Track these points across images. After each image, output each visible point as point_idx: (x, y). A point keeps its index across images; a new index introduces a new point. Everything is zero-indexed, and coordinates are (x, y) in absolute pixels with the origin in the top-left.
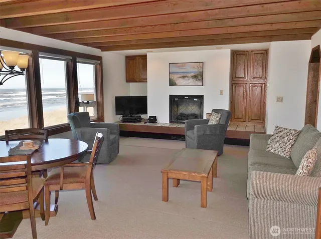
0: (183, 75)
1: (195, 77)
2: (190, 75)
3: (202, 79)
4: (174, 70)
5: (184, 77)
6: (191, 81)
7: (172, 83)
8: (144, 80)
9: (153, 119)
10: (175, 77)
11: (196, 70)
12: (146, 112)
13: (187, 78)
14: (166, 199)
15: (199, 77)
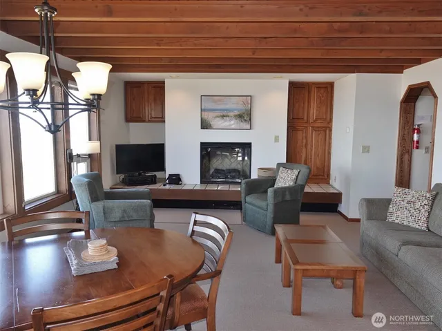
0: (222, 114)
1: (240, 117)
2: (231, 114)
3: (250, 120)
4: (208, 105)
5: (223, 116)
6: (233, 123)
7: (205, 125)
9: (176, 179)
10: (209, 116)
11: (241, 107)
12: (163, 169)
13: (228, 118)
15: (245, 117)
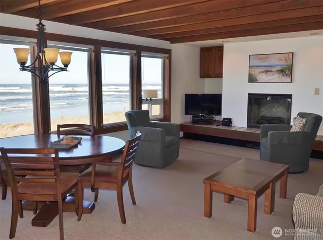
0: (266, 70)
1: (282, 71)
2: (274, 69)
3: (291, 74)
4: (255, 63)
5: (267, 72)
6: (276, 77)
7: (252, 79)
8: (220, 75)
9: (228, 122)
10: (255, 72)
11: (283, 63)
12: (219, 113)
13: (271, 73)
14: (209, 214)
15: (287, 71)
